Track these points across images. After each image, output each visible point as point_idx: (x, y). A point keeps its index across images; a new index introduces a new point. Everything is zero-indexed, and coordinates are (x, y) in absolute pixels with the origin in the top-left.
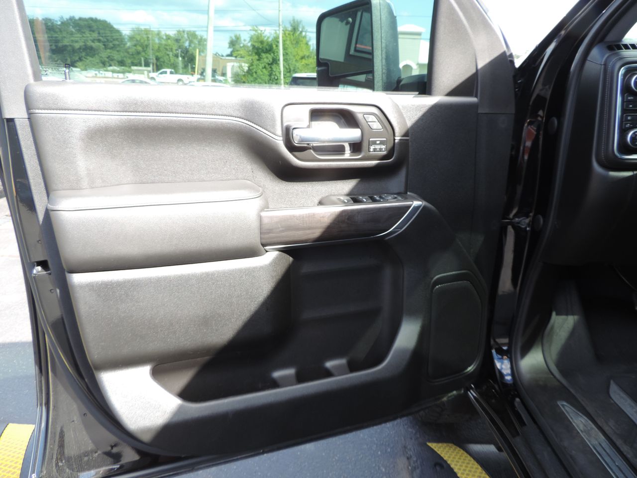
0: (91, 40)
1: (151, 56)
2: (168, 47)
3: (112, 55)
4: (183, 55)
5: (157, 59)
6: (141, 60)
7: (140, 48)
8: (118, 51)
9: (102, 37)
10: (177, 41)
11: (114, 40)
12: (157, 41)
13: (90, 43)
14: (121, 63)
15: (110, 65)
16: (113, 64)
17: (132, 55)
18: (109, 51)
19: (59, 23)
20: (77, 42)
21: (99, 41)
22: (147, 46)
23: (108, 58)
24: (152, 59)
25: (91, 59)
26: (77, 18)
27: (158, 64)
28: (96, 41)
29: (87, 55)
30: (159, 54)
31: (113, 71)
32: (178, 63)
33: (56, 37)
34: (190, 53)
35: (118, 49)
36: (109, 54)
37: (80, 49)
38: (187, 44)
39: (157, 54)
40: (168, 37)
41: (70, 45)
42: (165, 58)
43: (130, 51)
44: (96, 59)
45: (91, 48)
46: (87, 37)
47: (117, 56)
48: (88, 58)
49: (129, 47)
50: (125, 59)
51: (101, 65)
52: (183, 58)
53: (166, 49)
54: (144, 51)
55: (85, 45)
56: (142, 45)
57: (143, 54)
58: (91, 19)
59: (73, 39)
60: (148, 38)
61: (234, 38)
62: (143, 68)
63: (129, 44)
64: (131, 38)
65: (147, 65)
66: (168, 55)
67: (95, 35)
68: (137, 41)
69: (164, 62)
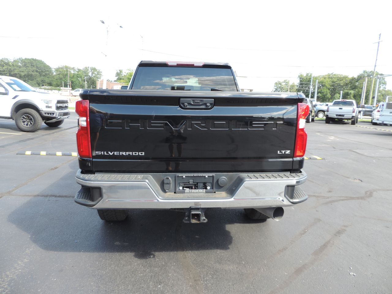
0: (32, 71)
1: (69, 80)
2: (79, 76)
3: (44, 79)
4: (88, 80)
5: (72, 82)
6: (62, 83)
7: (61, 76)
8: (48, 77)
9: (39, 69)
10: (85, 72)
11: (46, 71)
12: (72, 72)
13: (31, 73)
14: (50, 84)
15: (43, 86)
16: (44, 85)
17: (57, 79)
18: (42, 77)
19: (12, 61)
20: (23, 72)
21: (37, 71)
22: (66, 75)
23: (41, 81)
24: (69, 82)
25: (31, 82)
26: (24, 58)
27: (72, 85)
28: (35, 72)
29: (29, 79)
30: (74, 80)
31: (45, 89)
32: (85, 85)
33: (10, 69)
34: (92, 79)
35: (48, 76)
36: (42, 79)
37: (25, 75)
38: (90, 74)
39: (72, 80)
40: (79, 70)
41: (19, 74)
42: (77, 82)
43: (55, 77)
44: (34, 82)
45: (32, 75)
46: (29, 69)
47: (47, 80)
48: (29, 81)
49: (55, 75)
50: (52, 82)
51: (37, 85)
52: (88, 82)
53: (78, 77)
54: (64, 78)
55: (28, 74)
56: (63, 75)
57: (64, 79)
58: (33, 59)
59: (21, 70)
60: (67, 70)
61: (119, 72)
62: (63, 88)
63: (55, 74)
64: (57, 70)
65: (66, 86)
66: (79, 80)
67: (35, 68)
68: (60, 72)
69: (76, 84)
